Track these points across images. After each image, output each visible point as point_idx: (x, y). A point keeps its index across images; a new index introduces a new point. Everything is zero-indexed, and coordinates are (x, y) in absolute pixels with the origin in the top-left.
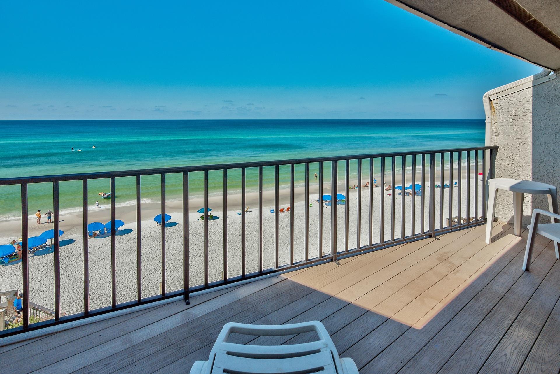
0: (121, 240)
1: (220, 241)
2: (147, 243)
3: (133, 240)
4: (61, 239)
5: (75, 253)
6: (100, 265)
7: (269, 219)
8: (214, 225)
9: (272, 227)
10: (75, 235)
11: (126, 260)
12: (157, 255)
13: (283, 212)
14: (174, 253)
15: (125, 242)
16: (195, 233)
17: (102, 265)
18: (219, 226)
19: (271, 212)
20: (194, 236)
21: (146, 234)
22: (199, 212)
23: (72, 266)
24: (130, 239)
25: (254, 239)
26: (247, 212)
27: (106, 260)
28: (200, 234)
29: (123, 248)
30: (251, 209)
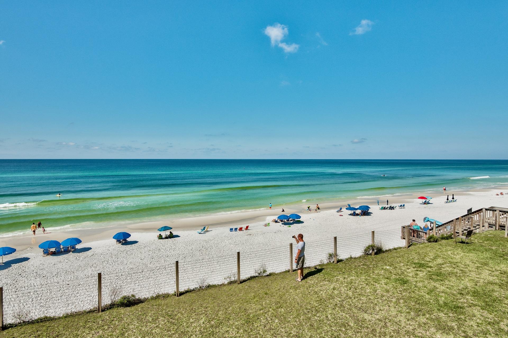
0: (78, 257)
1: (180, 256)
2: (105, 259)
3: (90, 257)
5: (26, 270)
6: (52, 280)
7: (229, 236)
8: (174, 243)
9: (232, 243)
10: (30, 254)
11: (81, 275)
12: (114, 269)
13: (242, 230)
14: (132, 267)
15: (81, 259)
16: (154, 250)
17: (55, 280)
18: (179, 243)
19: (231, 231)
20: (154, 252)
21: (104, 251)
22: (159, 231)
23: (21, 282)
24: (87, 256)
25: (214, 253)
26: (207, 231)
27: (59, 275)
28: (160, 250)
29: (79, 264)
30: (211, 229)
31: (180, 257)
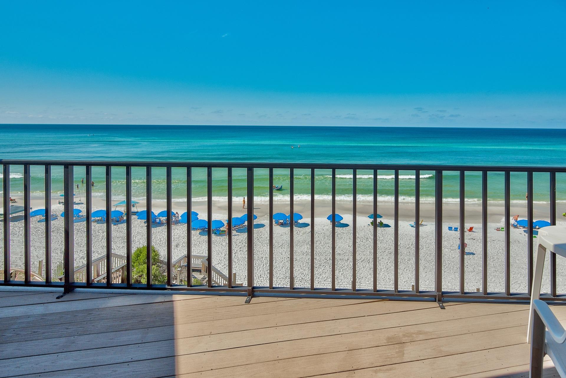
0: (298, 232)
1: (386, 250)
2: (319, 239)
3: (308, 233)
4: (255, 222)
5: (263, 236)
6: (278, 251)
7: (445, 236)
8: (383, 233)
9: (447, 246)
10: (266, 221)
11: (299, 251)
12: (325, 251)
14: (340, 253)
15: (301, 234)
16: (362, 238)
17: (280, 251)
18: (388, 234)
19: (449, 230)
20: (362, 240)
21: (319, 230)
22: (369, 217)
23: (258, 246)
24: (305, 233)
25: (423, 256)
26: (421, 225)
27: (283, 247)
28: (367, 240)
29: (298, 239)
30: (426, 223)
31: (386, 252)
